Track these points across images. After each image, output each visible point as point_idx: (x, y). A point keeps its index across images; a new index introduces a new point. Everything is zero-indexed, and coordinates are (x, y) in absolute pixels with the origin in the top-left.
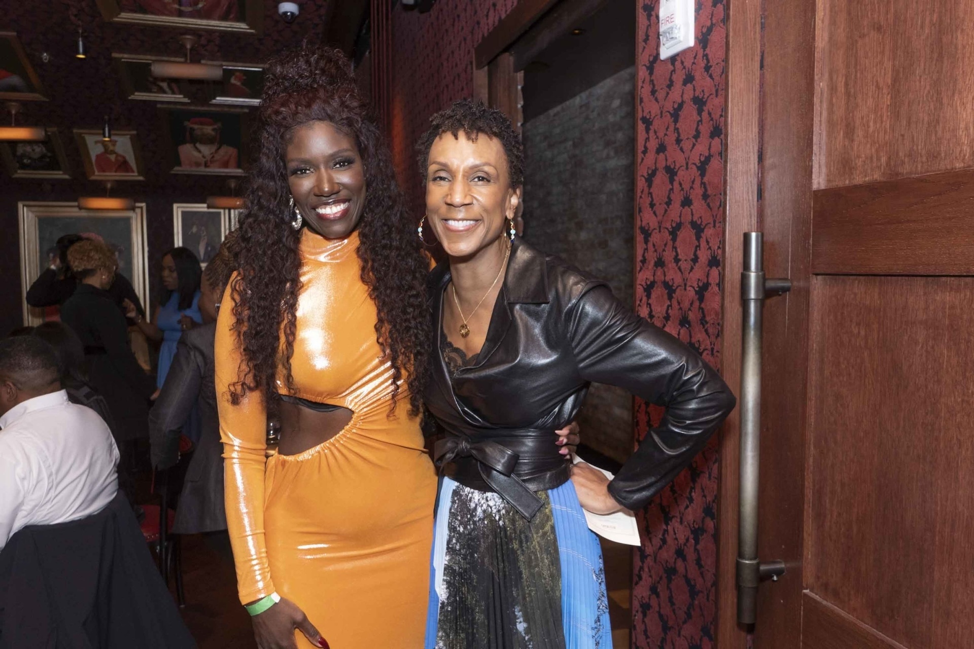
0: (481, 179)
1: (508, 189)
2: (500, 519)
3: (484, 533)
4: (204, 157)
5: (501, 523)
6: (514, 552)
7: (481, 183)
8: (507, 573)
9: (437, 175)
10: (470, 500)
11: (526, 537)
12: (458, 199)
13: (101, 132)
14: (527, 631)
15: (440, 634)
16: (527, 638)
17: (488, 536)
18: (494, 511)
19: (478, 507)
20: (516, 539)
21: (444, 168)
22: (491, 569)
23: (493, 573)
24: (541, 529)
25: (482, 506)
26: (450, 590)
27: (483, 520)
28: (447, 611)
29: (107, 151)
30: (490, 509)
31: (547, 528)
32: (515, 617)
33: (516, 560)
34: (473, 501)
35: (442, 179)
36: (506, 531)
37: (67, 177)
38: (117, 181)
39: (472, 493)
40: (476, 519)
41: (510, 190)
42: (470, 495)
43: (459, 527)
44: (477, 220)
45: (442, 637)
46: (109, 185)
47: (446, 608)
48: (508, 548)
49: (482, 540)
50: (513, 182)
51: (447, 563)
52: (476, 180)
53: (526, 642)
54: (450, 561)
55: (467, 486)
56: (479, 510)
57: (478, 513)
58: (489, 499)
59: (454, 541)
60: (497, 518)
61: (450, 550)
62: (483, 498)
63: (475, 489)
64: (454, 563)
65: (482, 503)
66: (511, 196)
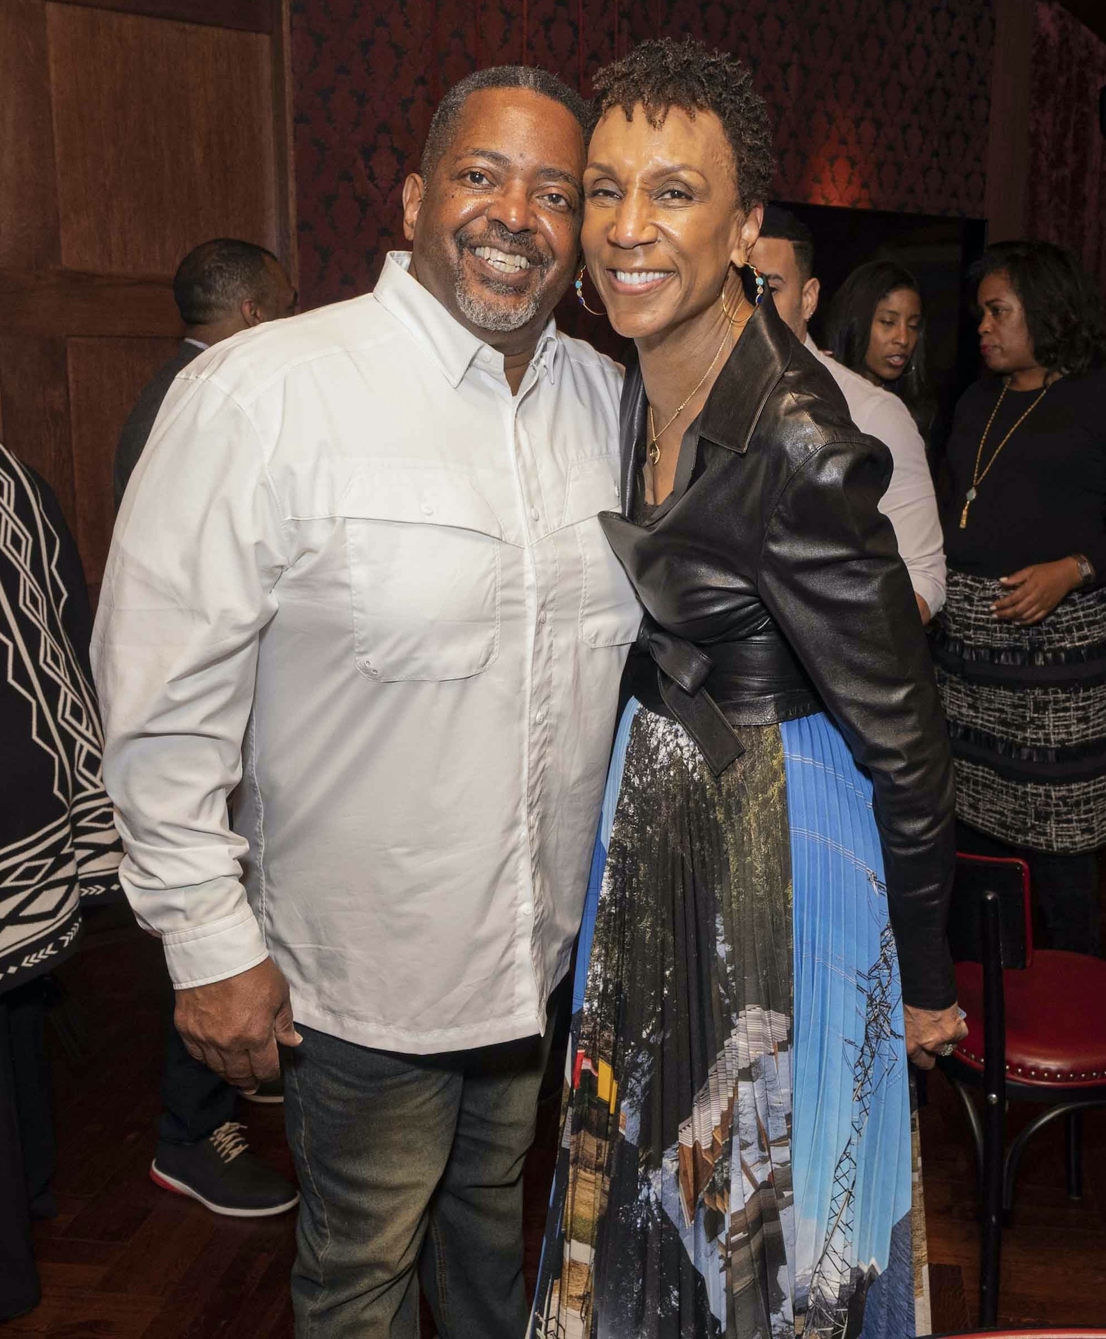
0: (676, 195)
1: (733, 211)
2: (694, 769)
3: (667, 792)
5: (696, 776)
6: (717, 825)
7: (676, 202)
8: (707, 859)
9: (598, 187)
10: (652, 734)
11: (739, 802)
12: (629, 230)
14: (731, 957)
15: (596, 951)
16: (729, 969)
17: (675, 797)
18: (687, 755)
19: (661, 746)
20: (721, 805)
21: (609, 176)
22: (679, 851)
23: (683, 858)
24: (762, 793)
25: (668, 745)
26: (616, 880)
27: (668, 769)
28: (610, 914)
30: (679, 752)
31: (774, 790)
32: (715, 933)
33: (720, 840)
34: (654, 736)
35: (608, 193)
36: (704, 790)
39: (657, 721)
40: (657, 766)
41: (739, 214)
42: (653, 725)
43: (634, 777)
44: (667, 272)
45: (599, 957)
47: (607, 910)
48: (708, 818)
49: (664, 804)
50: (743, 199)
51: (613, 835)
52: (668, 196)
53: (728, 975)
54: (618, 831)
55: (651, 710)
56: (663, 752)
57: (660, 757)
58: (679, 734)
59: (626, 800)
60: (690, 767)
61: (621, 815)
62: (670, 732)
63: (661, 715)
64: (624, 837)
65: (668, 739)
66: (741, 225)
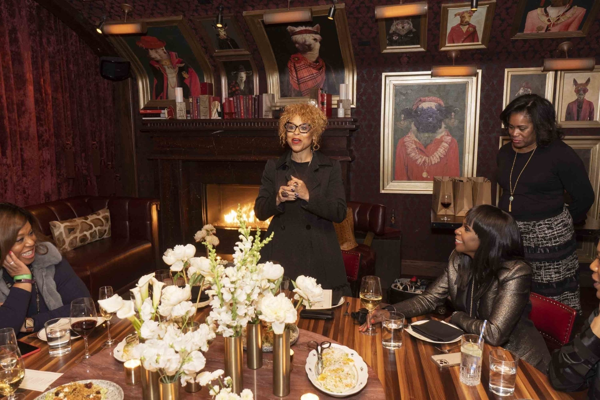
4: (549, 20)
13: (470, 3)
29: (462, 23)
37: (422, 50)
38: (461, 51)
46: (454, 55)
